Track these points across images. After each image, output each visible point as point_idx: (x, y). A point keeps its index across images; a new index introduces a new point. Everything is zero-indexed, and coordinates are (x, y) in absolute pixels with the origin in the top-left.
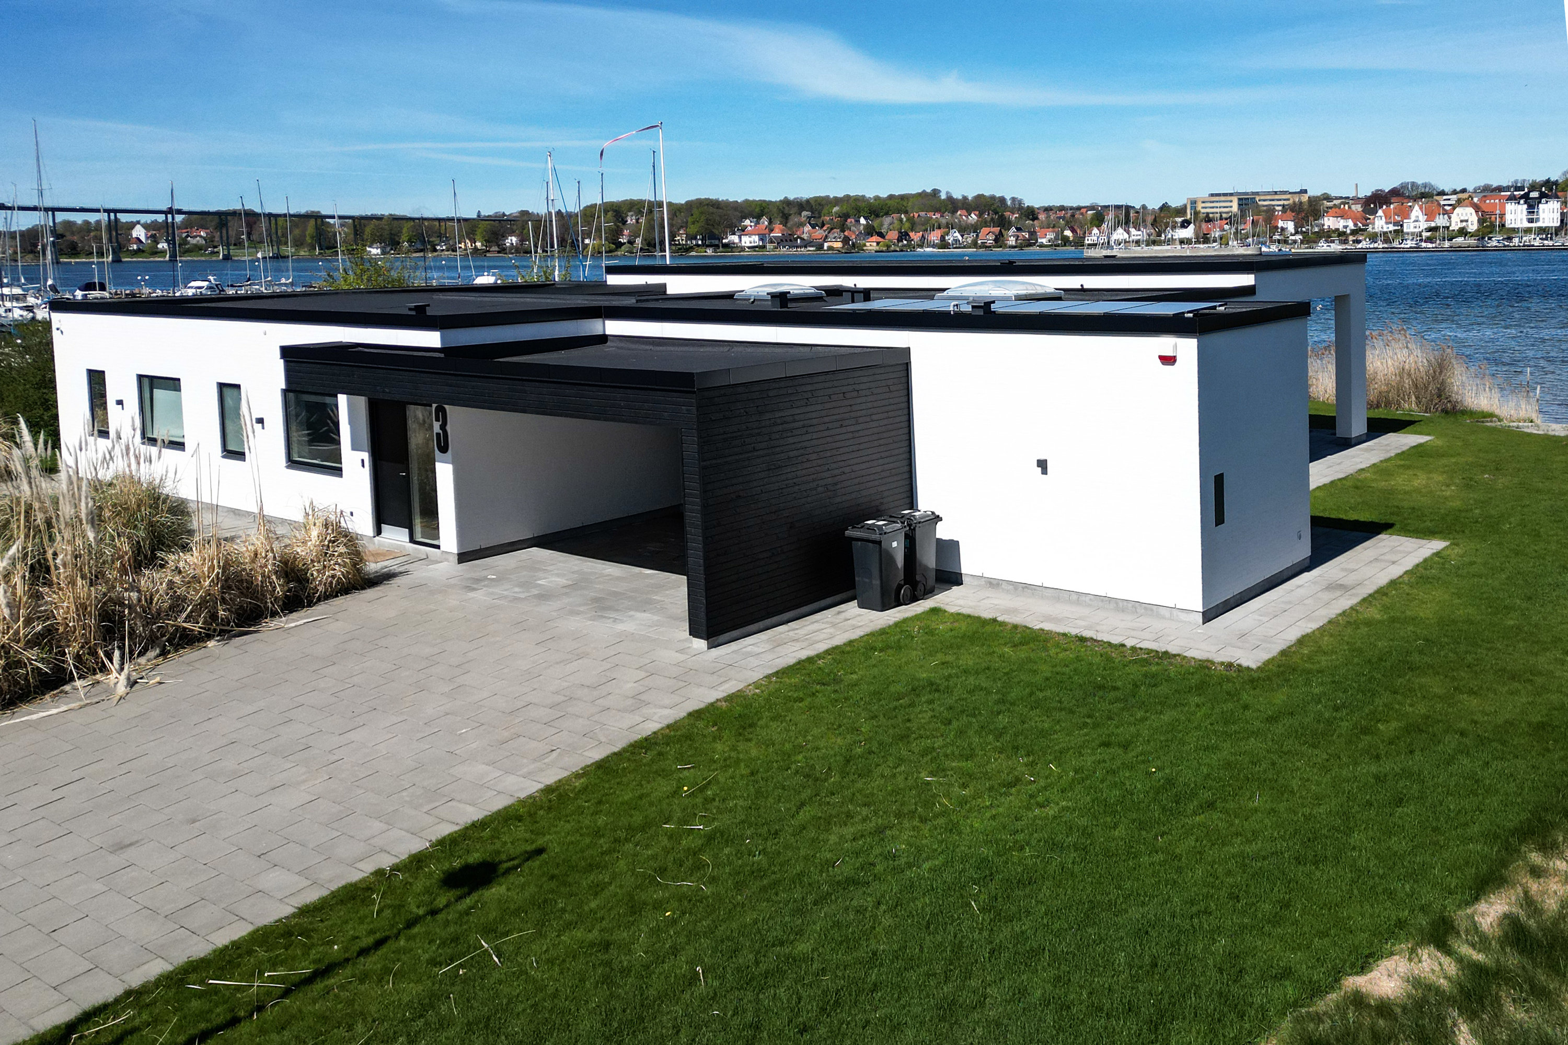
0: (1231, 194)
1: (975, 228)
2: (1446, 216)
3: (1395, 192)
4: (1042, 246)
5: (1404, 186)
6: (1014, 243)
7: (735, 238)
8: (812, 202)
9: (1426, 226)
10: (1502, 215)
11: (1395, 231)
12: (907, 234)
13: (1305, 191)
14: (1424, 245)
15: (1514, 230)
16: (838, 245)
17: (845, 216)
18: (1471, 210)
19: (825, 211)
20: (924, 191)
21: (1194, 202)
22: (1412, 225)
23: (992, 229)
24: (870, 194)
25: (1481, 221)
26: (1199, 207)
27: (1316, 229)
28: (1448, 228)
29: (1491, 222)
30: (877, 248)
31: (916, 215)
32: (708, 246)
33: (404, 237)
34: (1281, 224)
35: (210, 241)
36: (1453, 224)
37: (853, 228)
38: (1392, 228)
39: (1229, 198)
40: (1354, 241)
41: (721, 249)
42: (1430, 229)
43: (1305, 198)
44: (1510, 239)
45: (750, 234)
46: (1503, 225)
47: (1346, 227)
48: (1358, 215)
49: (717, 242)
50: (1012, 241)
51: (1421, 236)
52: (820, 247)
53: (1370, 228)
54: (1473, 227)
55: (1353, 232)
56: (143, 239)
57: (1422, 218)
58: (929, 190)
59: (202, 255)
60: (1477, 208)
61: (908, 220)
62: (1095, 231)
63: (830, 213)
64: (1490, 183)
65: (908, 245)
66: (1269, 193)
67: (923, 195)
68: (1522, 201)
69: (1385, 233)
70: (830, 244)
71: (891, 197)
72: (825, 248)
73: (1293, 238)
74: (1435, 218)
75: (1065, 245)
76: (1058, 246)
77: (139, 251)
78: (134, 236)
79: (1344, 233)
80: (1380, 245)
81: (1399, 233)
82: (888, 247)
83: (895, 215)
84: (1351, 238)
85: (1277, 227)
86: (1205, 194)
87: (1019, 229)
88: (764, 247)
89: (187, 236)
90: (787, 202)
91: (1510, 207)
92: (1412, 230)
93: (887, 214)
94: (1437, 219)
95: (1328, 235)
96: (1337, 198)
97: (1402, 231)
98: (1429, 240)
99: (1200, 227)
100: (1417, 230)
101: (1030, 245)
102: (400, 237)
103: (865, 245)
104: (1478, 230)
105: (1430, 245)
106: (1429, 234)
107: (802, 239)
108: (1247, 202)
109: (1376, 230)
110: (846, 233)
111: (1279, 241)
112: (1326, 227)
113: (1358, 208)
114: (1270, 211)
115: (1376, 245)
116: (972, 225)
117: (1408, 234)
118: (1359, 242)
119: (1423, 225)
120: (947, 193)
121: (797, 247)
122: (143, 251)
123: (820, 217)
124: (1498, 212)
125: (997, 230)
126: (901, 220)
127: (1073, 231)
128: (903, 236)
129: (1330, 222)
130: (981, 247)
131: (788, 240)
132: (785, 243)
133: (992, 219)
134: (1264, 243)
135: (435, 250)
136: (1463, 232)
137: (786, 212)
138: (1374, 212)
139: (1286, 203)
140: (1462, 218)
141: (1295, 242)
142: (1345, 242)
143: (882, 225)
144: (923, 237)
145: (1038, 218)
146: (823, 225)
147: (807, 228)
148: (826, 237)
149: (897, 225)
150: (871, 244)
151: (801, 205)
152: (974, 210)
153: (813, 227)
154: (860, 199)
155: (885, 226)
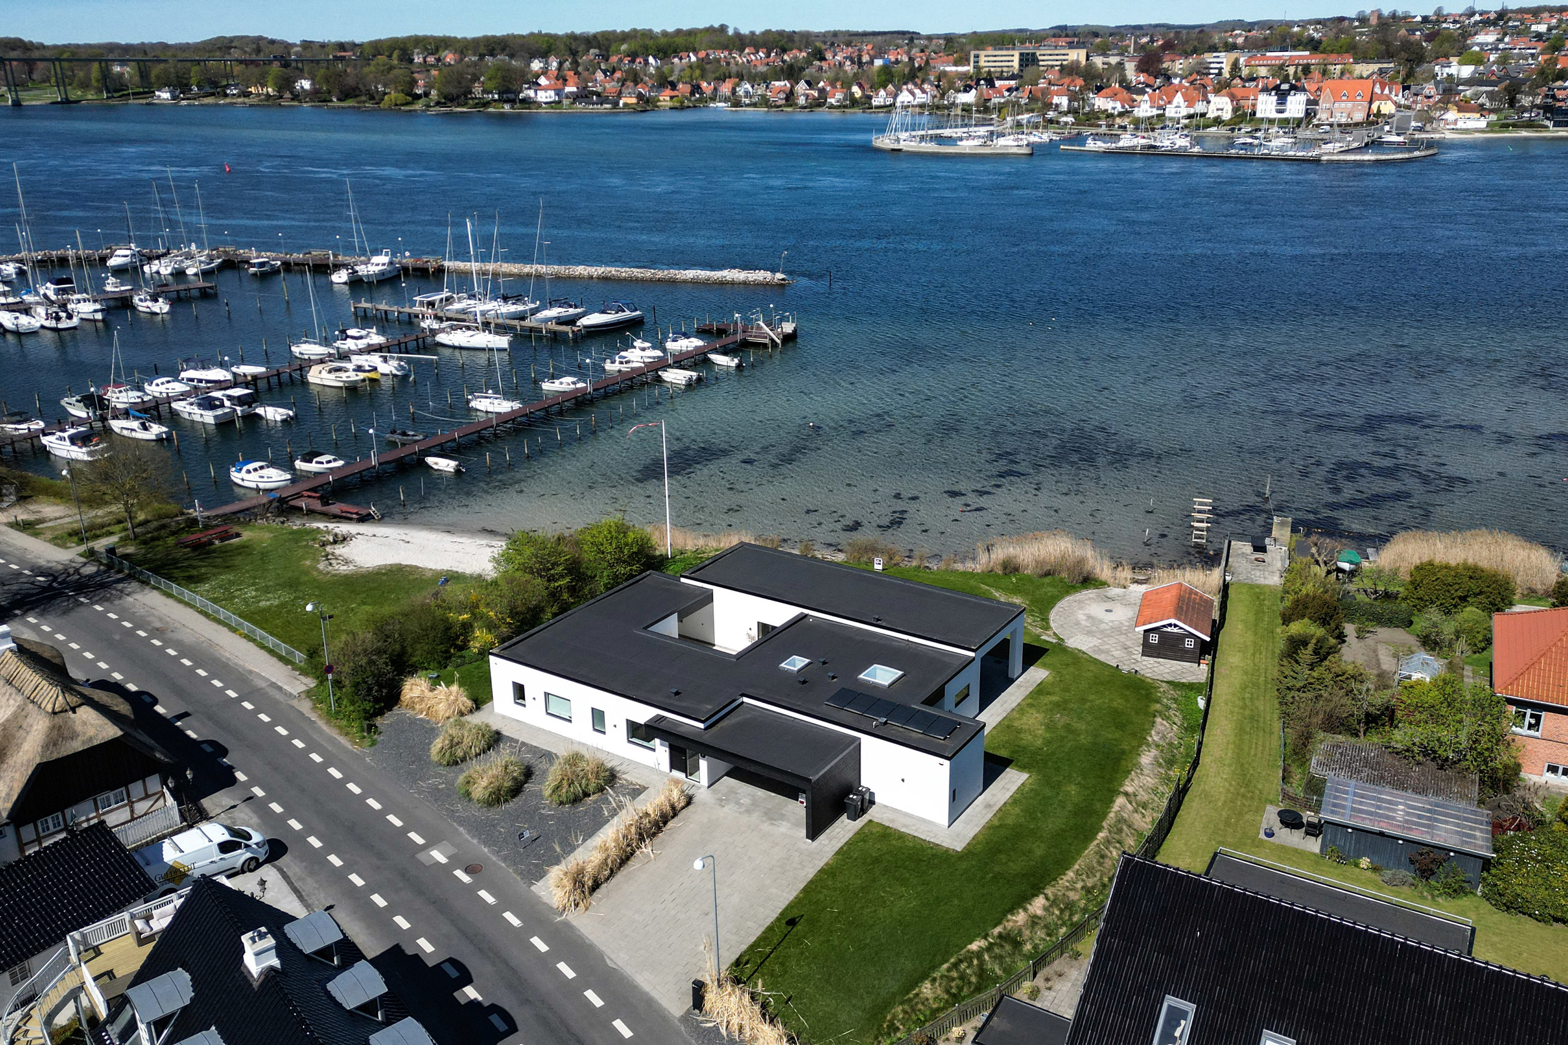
2: (1205, 103)
4: (831, 107)
6: (804, 103)
7: (531, 93)
8: (600, 37)
9: (1185, 113)
10: (1254, 106)
11: (1157, 116)
12: (699, 84)
16: (634, 101)
17: (634, 55)
18: (1227, 100)
19: (613, 48)
20: (712, 26)
23: (783, 85)
25: (1235, 110)
26: (982, 61)
27: (1087, 109)
28: (1205, 115)
29: (1243, 112)
30: (671, 104)
31: (705, 53)
32: (505, 101)
34: (1056, 100)
36: (1210, 112)
37: (645, 78)
38: (1155, 112)
40: (1119, 126)
41: (519, 105)
42: (1188, 116)
43: (1083, 56)
45: (546, 89)
46: (1255, 114)
47: (1114, 108)
48: (1127, 96)
49: (512, 96)
50: (802, 101)
51: (1179, 123)
52: (616, 104)
53: (1135, 112)
54: (1227, 115)
55: (1120, 114)
57: (1183, 104)
58: (716, 25)
60: (1233, 97)
62: (882, 93)
63: (618, 52)
65: (701, 100)
67: (711, 29)
68: (1273, 93)
69: (1148, 118)
70: (625, 100)
71: (678, 31)
72: (621, 106)
73: (1065, 119)
74: (1195, 104)
75: (853, 106)
76: (846, 106)
81: (1161, 118)
82: (682, 103)
83: (684, 55)
84: (1117, 121)
85: (1051, 104)
87: (808, 84)
88: (559, 102)
90: (573, 37)
91: (1262, 98)
92: (1173, 115)
93: (676, 52)
94: (1196, 107)
95: (1092, 118)
97: (1163, 115)
99: (982, 92)
100: (1177, 116)
101: (819, 105)
103: (659, 101)
104: (1231, 120)
107: (598, 95)
108: (1028, 57)
109: (1141, 114)
110: (640, 87)
111: (1052, 121)
112: (1096, 107)
115: (1136, 141)
117: (1168, 118)
119: (1184, 111)
120: (735, 28)
121: (593, 104)
123: (608, 57)
124: (1251, 102)
127: (861, 86)
128: (695, 86)
129: (1101, 103)
130: (772, 106)
131: (583, 96)
132: (581, 99)
133: (782, 67)
135: (226, 95)
139: (1064, 58)
140: (1219, 106)
141: (1065, 125)
143: (672, 71)
144: (715, 89)
145: (825, 59)
146: (614, 71)
147: (599, 76)
148: (620, 93)
149: (688, 72)
150: (665, 98)
151: (590, 41)
152: (762, 47)
153: (604, 72)
154: (648, 34)
155: (676, 72)
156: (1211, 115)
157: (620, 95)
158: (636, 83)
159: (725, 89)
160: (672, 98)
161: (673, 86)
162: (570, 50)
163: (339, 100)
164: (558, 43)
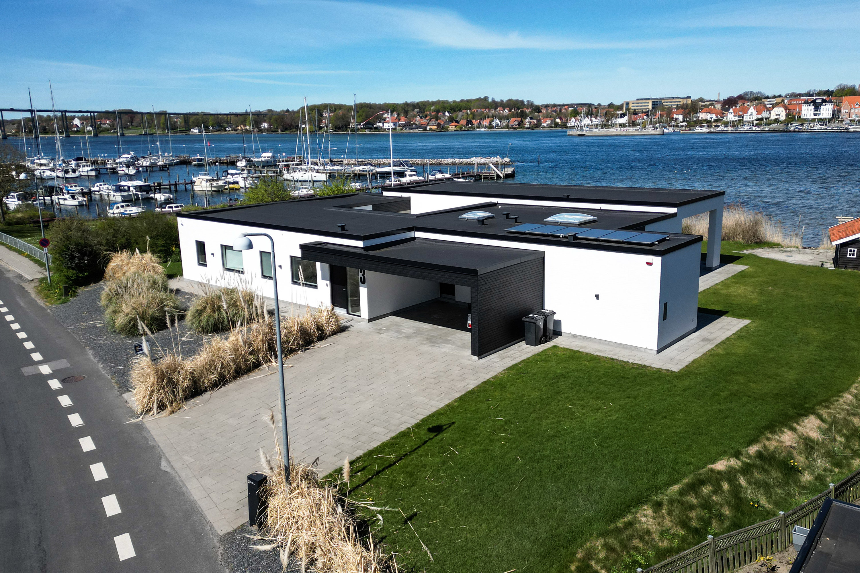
0: (649, 99)
1: (507, 118)
2: (768, 112)
3: (741, 97)
4: (544, 127)
5: (746, 94)
6: (528, 126)
7: (381, 124)
8: (421, 105)
9: (756, 118)
10: (800, 111)
11: (739, 120)
12: (471, 121)
13: (690, 97)
14: (754, 128)
15: (806, 120)
16: (435, 127)
17: (438, 111)
18: (782, 109)
19: (427, 109)
20: (480, 98)
21: (627, 104)
22: (749, 117)
23: (517, 119)
24: (451, 99)
25: (787, 115)
26: (630, 106)
27: (695, 119)
28: (768, 118)
29: (793, 116)
30: (455, 129)
31: (476, 110)
32: (367, 129)
33: (210, 124)
34: (675, 116)
35: (112, 126)
36: (772, 116)
37: (442, 118)
38: (737, 118)
39: (647, 101)
40: (715, 126)
41: (373, 130)
42: (758, 119)
43: (689, 101)
44: (802, 125)
45: (388, 122)
46: (800, 117)
47: (711, 118)
48: (719, 111)
49: (371, 126)
50: (527, 125)
51: (753, 123)
52: (425, 129)
53: (725, 119)
54: (783, 118)
55: (715, 121)
56: (79, 125)
57: (754, 113)
58: (482, 97)
59: (109, 133)
60: (786, 108)
61: (471, 113)
62: (573, 119)
63: (429, 110)
64: (795, 92)
65: (472, 127)
66: (669, 98)
67: (479, 99)
68: (811, 104)
69: (733, 121)
70: (430, 127)
71: (462, 101)
72: (428, 129)
73: (682, 124)
74: (762, 113)
75: (556, 127)
76: (552, 127)
77: (77, 132)
78: (74, 124)
79: (710, 121)
80: (730, 129)
81: (741, 122)
82: (461, 128)
83: (465, 111)
84: (714, 124)
85: (673, 118)
86: (634, 99)
87: (531, 118)
88: (395, 129)
89: (101, 124)
90: (406, 104)
91: (805, 107)
92: (749, 120)
93: (460, 110)
94: (763, 114)
95: (700, 123)
96: (707, 101)
97: (742, 120)
98: (757, 125)
99: (631, 117)
100: (751, 120)
101: (537, 127)
102: (208, 124)
103: (449, 127)
104: (785, 120)
105: (757, 129)
106: (757, 122)
107: (416, 125)
108: (657, 104)
109: (728, 120)
110: (439, 121)
111: (674, 126)
112: (700, 118)
113: (718, 107)
114: (670, 109)
115: (727, 129)
116: (506, 116)
117: (746, 122)
118: (718, 126)
119: (755, 117)
120: (493, 98)
121: (413, 129)
122: (80, 131)
123: (424, 112)
124: (797, 110)
125: (520, 119)
126: (467, 114)
127: (561, 119)
128: (469, 122)
129: (702, 116)
130: (511, 128)
131: (408, 125)
132: (406, 127)
133: (517, 113)
134: (665, 127)
135: (226, 131)
136: (777, 121)
137: (406, 109)
138: (728, 110)
139: (678, 103)
140: (777, 113)
141: (682, 126)
142: (710, 126)
143: (457, 116)
144: (480, 123)
145: (541, 112)
146: (426, 117)
147: (418, 118)
148: (428, 123)
149: (465, 116)
150: (452, 127)
151: (414, 106)
152: (507, 107)
153: (421, 117)
154: (445, 102)
155: (459, 117)
156: (773, 118)
157: (428, 124)
158: (437, 120)
159: (486, 122)
160: (456, 126)
161: (457, 122)
162: (404, 110)
163: (282, 131)
164: (398, 107)
